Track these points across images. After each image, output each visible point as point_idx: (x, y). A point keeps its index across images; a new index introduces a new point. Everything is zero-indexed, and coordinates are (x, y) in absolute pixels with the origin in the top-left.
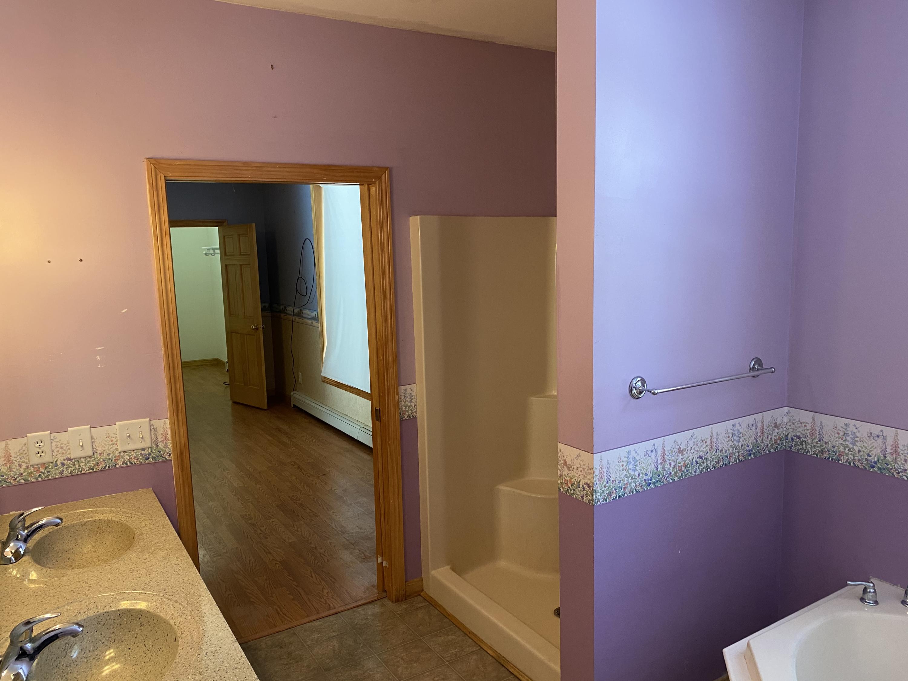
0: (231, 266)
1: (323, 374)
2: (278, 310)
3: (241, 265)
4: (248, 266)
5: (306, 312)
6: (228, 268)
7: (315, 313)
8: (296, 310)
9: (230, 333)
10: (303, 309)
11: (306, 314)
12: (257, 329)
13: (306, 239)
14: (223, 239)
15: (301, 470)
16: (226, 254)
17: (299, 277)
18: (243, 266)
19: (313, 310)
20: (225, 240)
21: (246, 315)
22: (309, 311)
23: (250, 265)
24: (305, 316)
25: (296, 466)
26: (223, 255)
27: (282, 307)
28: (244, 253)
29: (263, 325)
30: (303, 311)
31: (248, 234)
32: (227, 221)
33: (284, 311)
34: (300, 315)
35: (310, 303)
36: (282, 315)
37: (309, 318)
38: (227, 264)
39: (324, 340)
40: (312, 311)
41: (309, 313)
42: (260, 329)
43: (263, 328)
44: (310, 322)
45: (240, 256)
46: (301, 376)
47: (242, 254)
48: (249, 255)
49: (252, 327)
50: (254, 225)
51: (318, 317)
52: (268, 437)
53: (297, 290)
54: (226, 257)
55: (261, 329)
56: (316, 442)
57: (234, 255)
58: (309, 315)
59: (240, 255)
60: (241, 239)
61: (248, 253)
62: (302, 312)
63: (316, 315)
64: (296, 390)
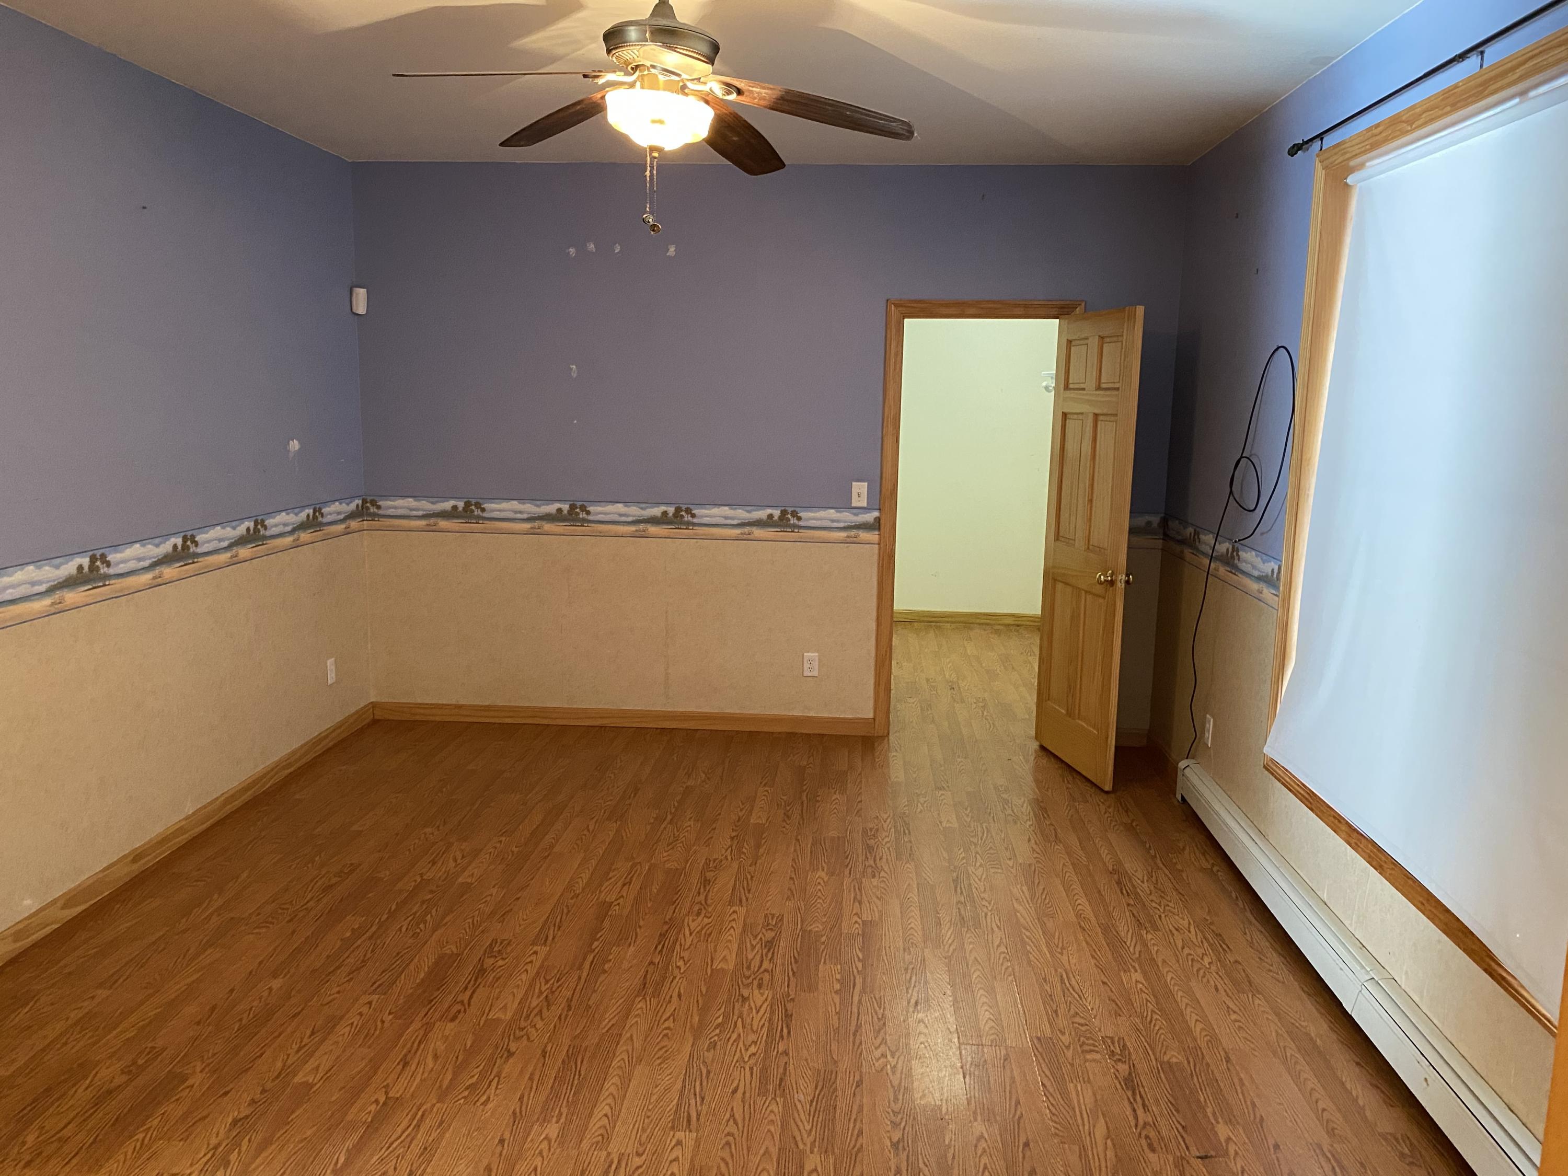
0: (1075, 417)
1: (1269, 750)
2: (1180, 538)
3: (1096, 415)
4: (1113, 418)
5: (1248, 557)
6: (1067, 421)
7: (1271, 566)
8: (1223, 547)
9: (1052, 578)
10: (1240, 547)
11: (1246, 562)
12: (1112, 583)
13: (1278, 348)
14: (1067, 347)
15: (1134, 1094)
16: (1067, 388)
17: (1242, 457)
18: (1101, 418)
19: (1267, 556)
20: (1070, 348)
21: (1091, 543)
22: (1257, 556)
23: (1116, 415)
24: (1243, 566)
25: (1123, 1068)
26: (1062, 389)
27: (1190, 530)
28: (1110, 385)
29: (1128, 575)
30: (1240, 553)
31: (1122, 336)
32: (1083, 304)
33: (1191, 543)
34: (1230, 560)
35: (1262, 534)
36: (1187, 552)
37: (1254, 577)
38: (1066, 410)
39: (1288, 650)
40: (1265, 557)
41: (1258, 561)
42: (1119, 584)
43: (1127, 582)
44: (1254, 586)
45: (1098, 392)
46: (1210, 726)
47: (1104, 386)
48: (1118, 389)
49: (1100, 576)
50: (1140, 310)
51: (1278, 578)
52: (1083, 900)
53: (1231, 492)
54: (1069, 394)
55: (1121, 585)
56: (1213, 968)
57: (1084, 389)
58: (1254, 567)
59: (1099, 388)
60: (1106, 348)
61: (1117, 385)
62: (1238, 555)
63: (1276, 571)
64: (1193, 758)
